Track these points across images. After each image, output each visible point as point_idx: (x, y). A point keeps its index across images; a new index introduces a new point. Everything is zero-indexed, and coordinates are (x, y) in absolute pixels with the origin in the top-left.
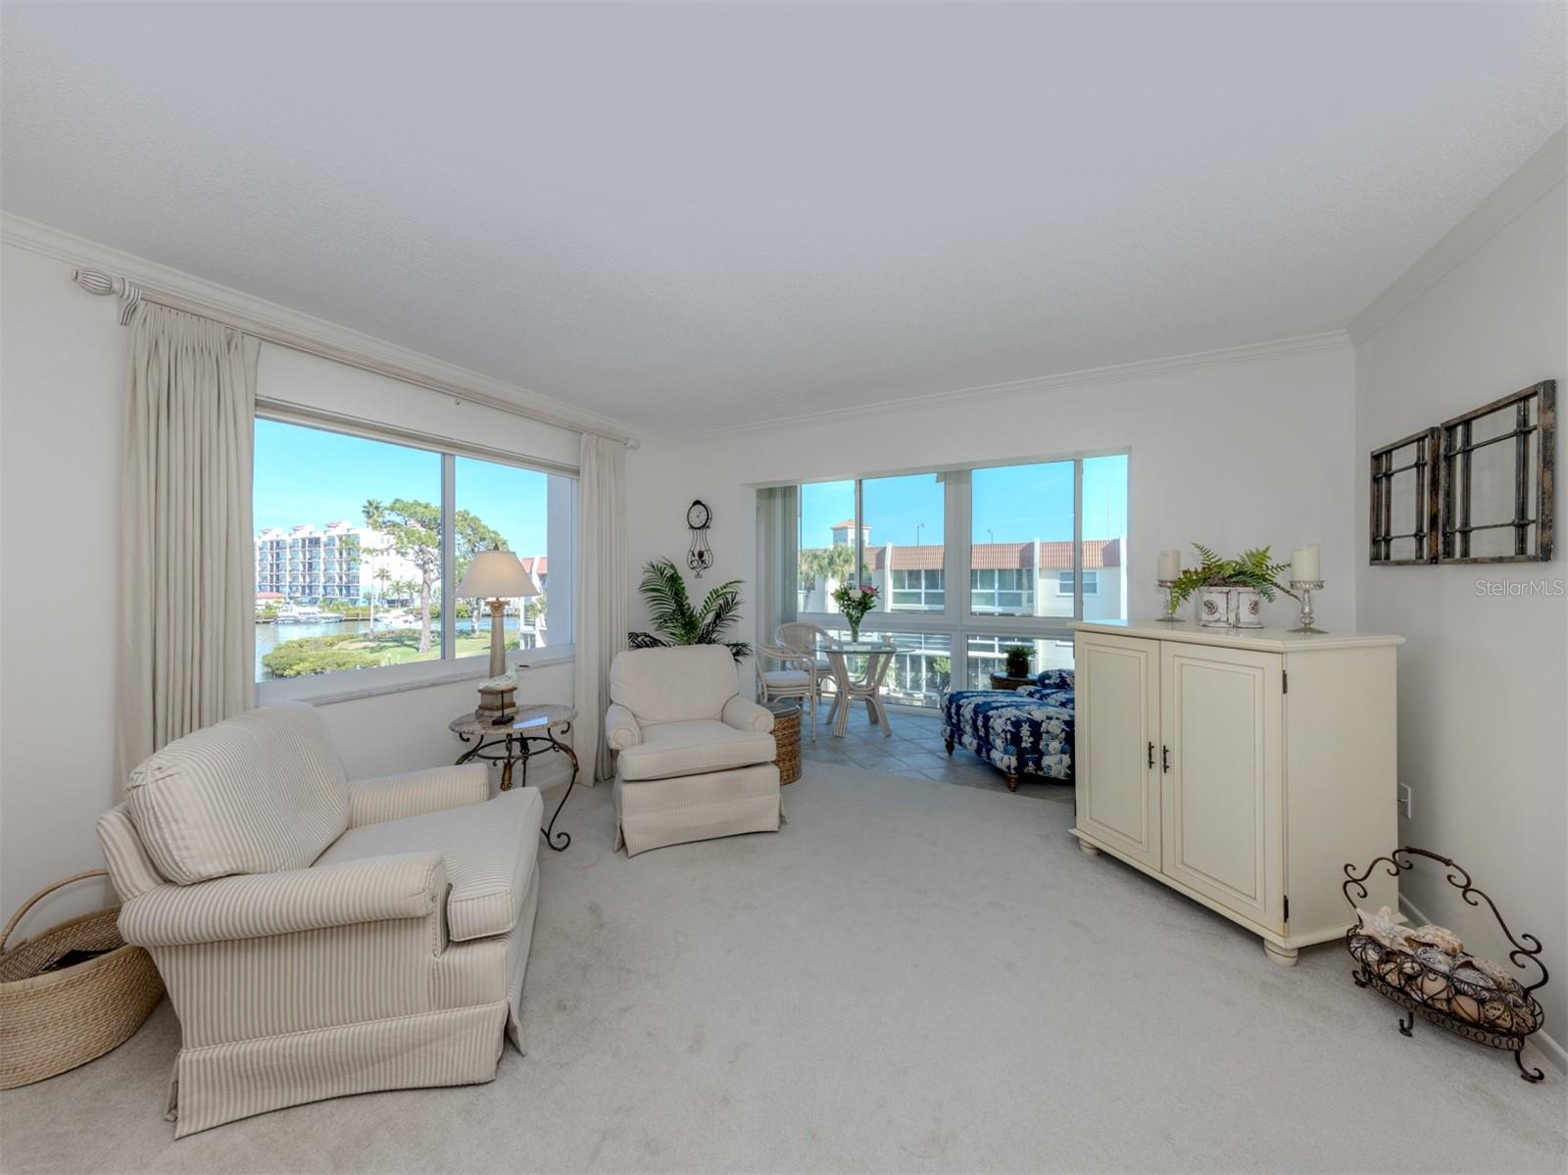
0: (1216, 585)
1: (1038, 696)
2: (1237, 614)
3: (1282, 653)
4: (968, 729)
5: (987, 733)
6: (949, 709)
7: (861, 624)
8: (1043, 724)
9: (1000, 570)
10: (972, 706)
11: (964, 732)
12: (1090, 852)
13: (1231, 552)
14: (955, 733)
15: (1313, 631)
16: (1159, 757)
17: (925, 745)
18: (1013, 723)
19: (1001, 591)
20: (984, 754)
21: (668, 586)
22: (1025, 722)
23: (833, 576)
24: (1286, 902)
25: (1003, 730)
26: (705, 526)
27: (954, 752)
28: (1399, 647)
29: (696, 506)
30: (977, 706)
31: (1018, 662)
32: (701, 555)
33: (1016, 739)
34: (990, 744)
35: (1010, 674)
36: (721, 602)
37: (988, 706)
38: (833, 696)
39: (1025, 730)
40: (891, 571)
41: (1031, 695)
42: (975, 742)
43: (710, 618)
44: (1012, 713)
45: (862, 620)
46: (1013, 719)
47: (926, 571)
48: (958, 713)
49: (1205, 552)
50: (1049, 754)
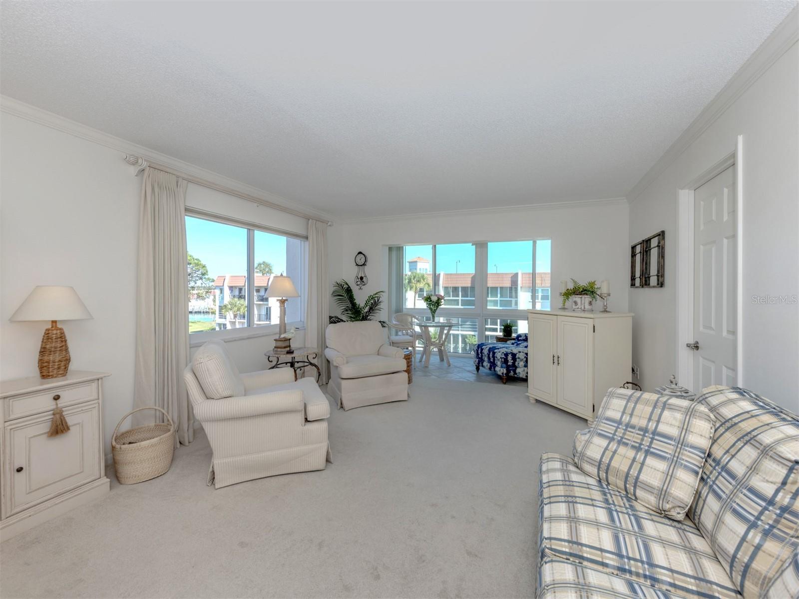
0: (577, 295)
1: (516, 344)
2: (584, 306)
3: (593, 318)
4: (486, 359)
5: (494, 360)
6: (477, 351)
7: (436, 313)
8: (517, 355)
9: (500, 287)
10: (488, 348)
11: (484, 361)
12: (534, 401)
13: (583, 283)
14: (480, 361)
15: (606, 311)
16: (556, 360)
17: (466, 369)
18: (505, 354)
19: (501, 299)
20: (493, 369)
21: (345, 293)
22: (510, 354)
23: (410, 289)
24: (594, 406)
25: (501, 358)
26: (364, 265)
27: (479, 371)
28: (632, 316)
29: (359, 255)
30: (490, 348)
31: (508, 330)
32: (362, 278)
33: (506, 361)
34: (495, 364)
35: (504, 336)
36: (372, 301)
37: (494, 348)
38: (422, 349)
39: (510, 357)
40: (443, 287)
41: (513, 344)
42: (489, 365)
43: (367, 309)
44: (504, 350)
45: (437, 311)
46: (505, 353)
47: (462, 287)
48: (481, 353)
49: (575, 282)
50: (519, 367)
